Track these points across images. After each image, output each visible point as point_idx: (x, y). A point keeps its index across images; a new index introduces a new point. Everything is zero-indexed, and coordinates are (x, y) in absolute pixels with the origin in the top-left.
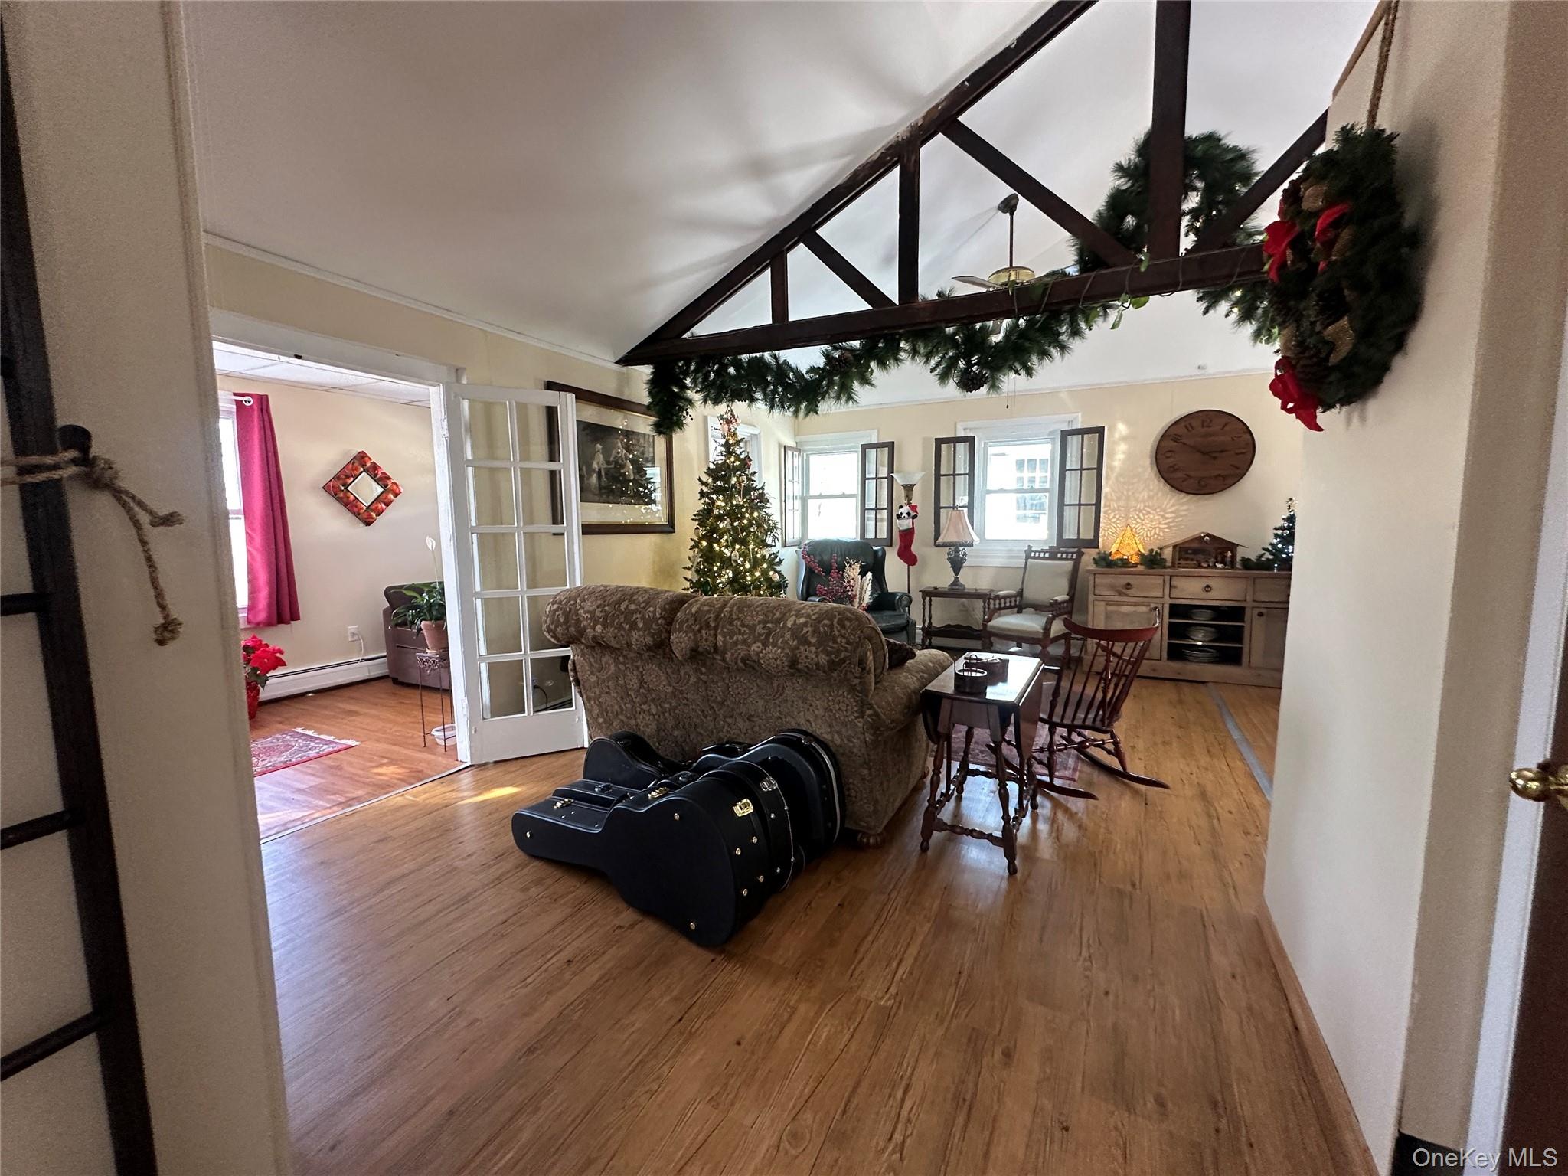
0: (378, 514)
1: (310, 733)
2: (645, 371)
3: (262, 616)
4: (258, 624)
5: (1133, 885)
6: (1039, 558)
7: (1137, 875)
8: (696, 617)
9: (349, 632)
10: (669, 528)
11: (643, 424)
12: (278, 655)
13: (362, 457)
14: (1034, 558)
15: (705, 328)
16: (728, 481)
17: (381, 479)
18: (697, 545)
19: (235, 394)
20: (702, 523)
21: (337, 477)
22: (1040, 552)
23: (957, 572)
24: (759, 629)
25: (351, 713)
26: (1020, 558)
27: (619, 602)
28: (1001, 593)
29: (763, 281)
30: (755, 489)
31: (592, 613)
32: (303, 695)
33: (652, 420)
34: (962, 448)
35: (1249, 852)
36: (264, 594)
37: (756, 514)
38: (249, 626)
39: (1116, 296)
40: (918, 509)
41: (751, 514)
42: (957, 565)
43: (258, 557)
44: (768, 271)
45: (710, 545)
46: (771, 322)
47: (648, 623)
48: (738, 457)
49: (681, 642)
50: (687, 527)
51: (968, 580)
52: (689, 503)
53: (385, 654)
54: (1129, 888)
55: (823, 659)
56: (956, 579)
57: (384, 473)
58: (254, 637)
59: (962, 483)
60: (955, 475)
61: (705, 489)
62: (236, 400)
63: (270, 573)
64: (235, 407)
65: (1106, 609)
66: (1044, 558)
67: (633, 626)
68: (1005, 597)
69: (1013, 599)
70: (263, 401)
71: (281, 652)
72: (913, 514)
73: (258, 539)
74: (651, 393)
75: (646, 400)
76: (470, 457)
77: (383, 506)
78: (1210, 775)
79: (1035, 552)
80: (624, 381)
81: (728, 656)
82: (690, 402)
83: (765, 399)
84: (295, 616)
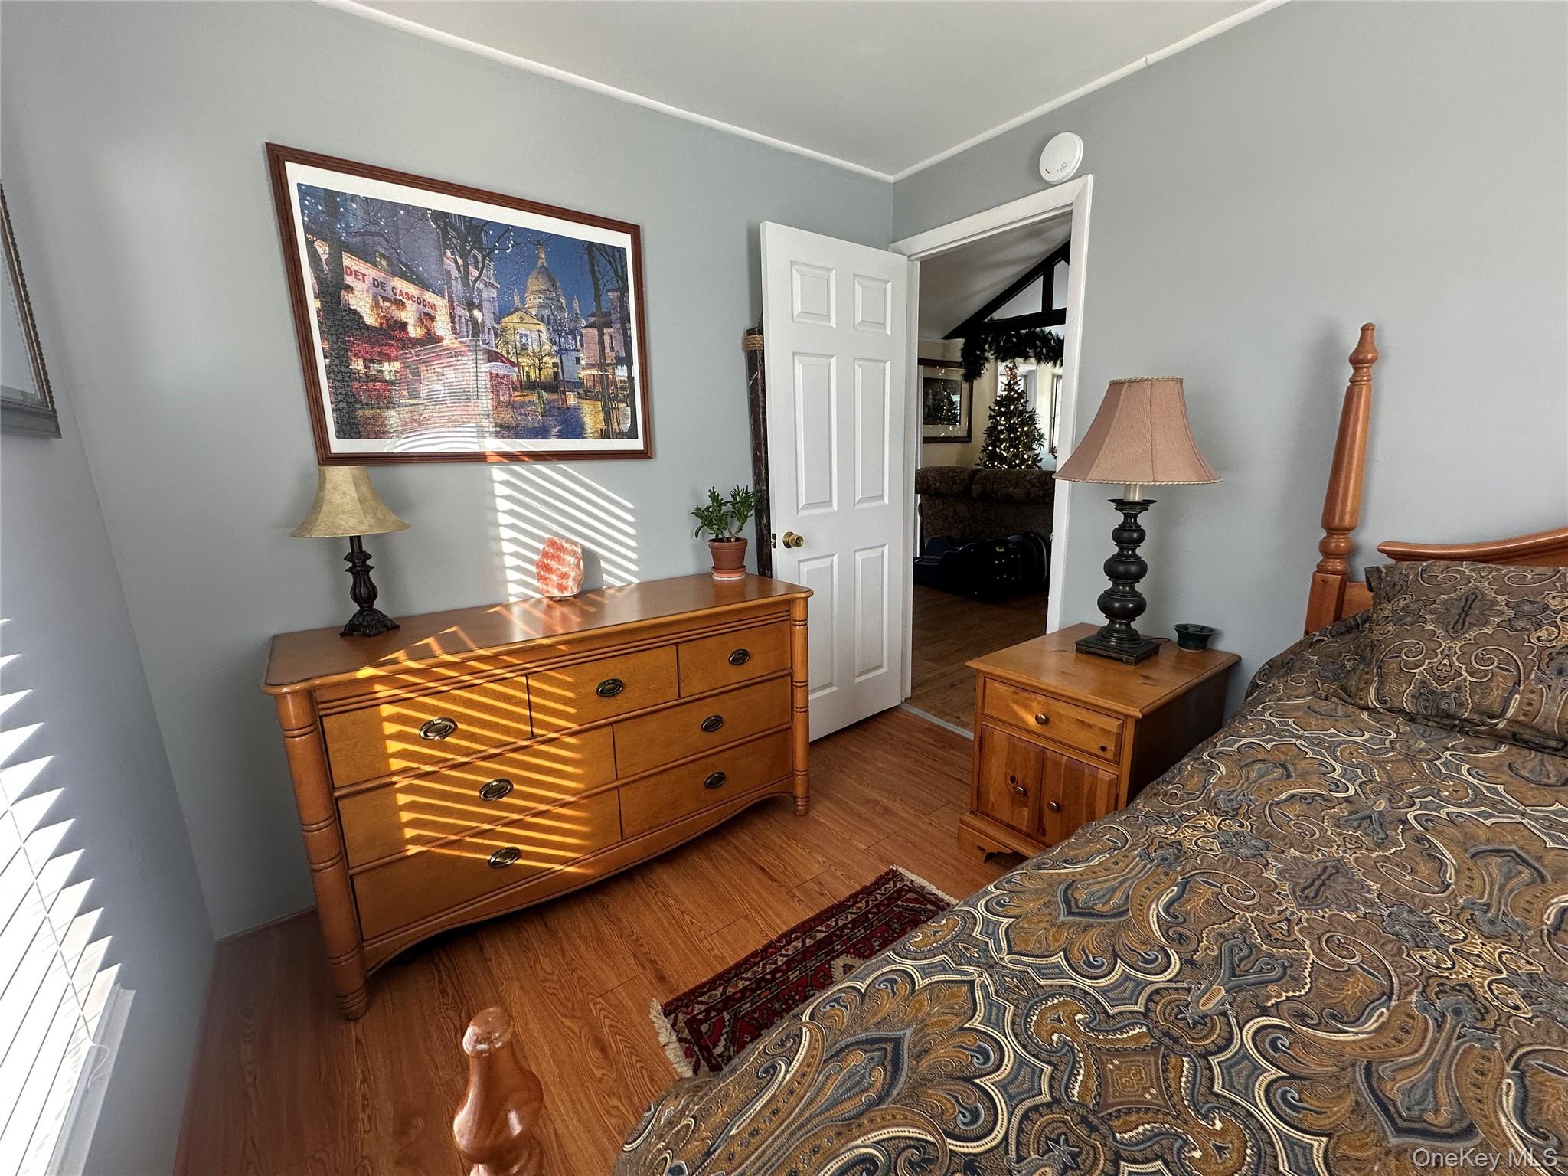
2: (960, 342)
8: (985, 477)
10: (967, 439)
11: (957, 375)
15: (999, 315)
16: (1008, 408)
18: (986, 449)
20: (989, 436)
24: (1014, 482)
27: (949, 472)
29: (1038, 284)
30: (1027, 412)
33: (962, 371)
44: (1042, 278)
46: (1041, 310)
47: (961, 480)
48: (1016, 392)
49: (976, 489)
50: (979, 437)
52: (982, 421)
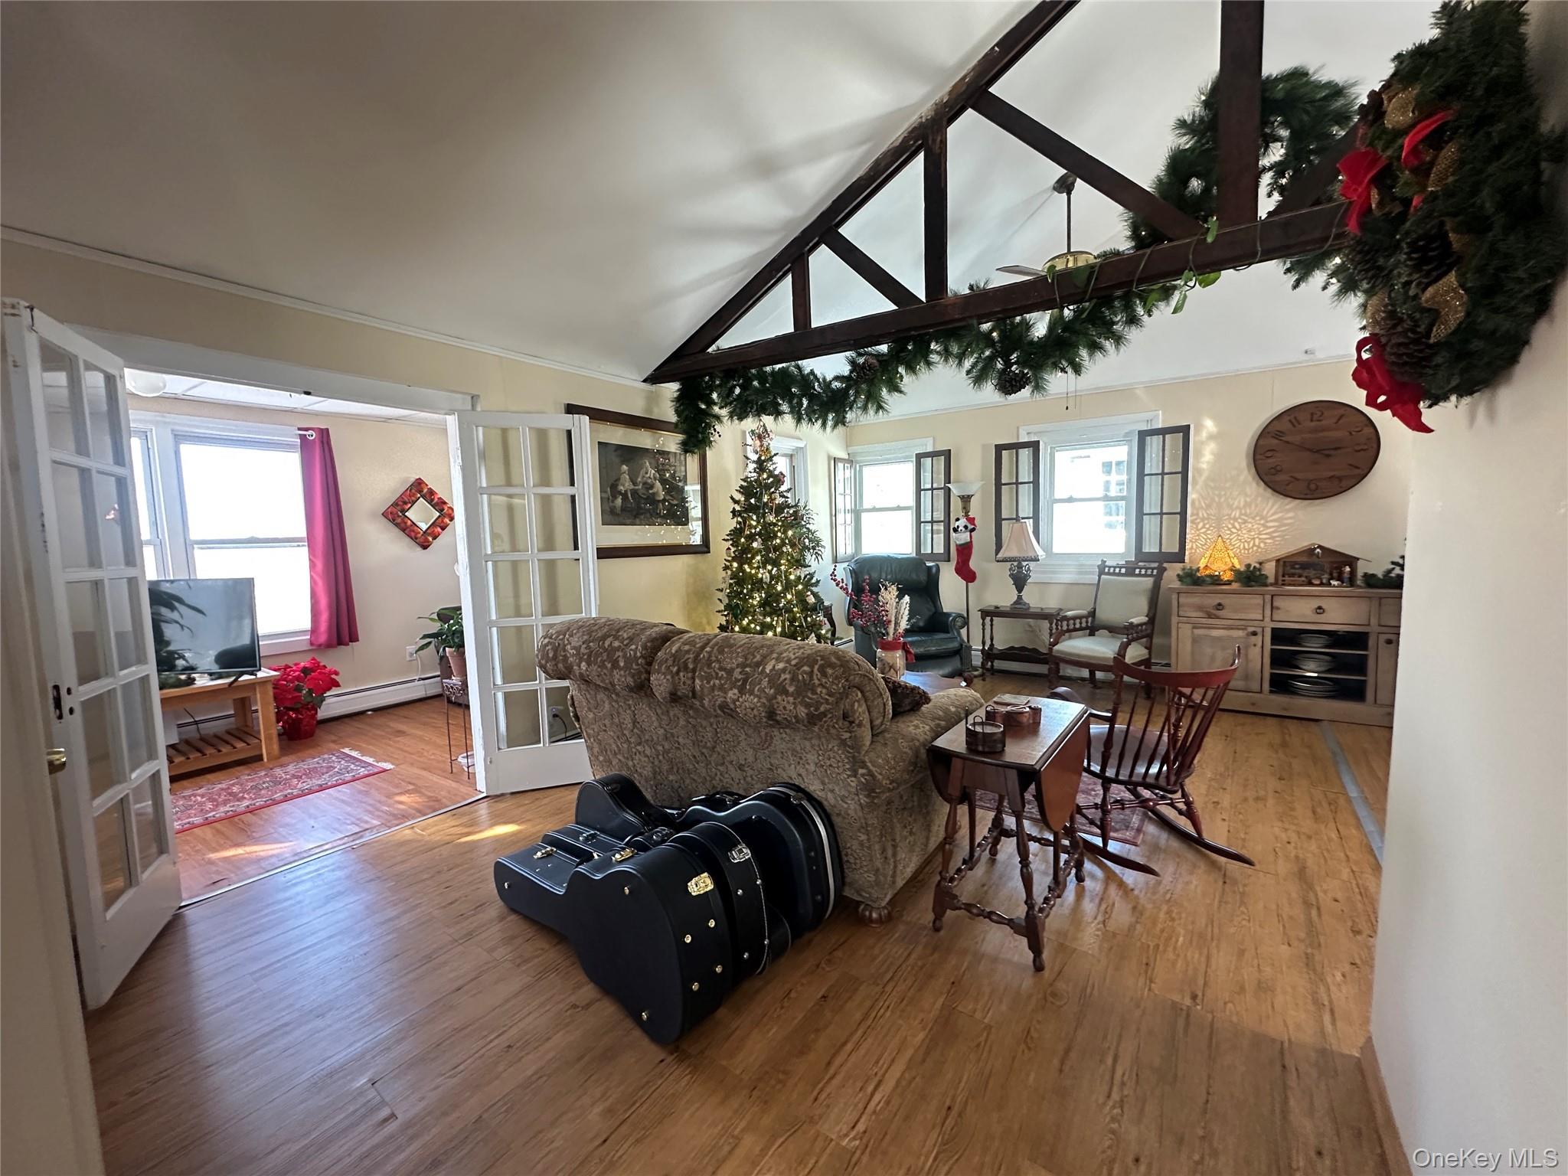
0: (434, 538)
1: (354, 754)
2: (672, 388)
3: (323, 638)
4: (320, 645)
5: (1194, 997)
6: (1114, 574)
7: (1201, 982)
8: (675, 657)
9: (408, 651)
10: (705, 548)
11: (671, 442)
12: (333, 676)
13: (419, 484)
14: (1109, 574)
15: (730, 340)
16: (759, 499)
17: (437, 504)
18: (726, 568)
19: (299, 429)
20: (735, 544)
21: (395, 504)
22: (1115, 567)
23: (1020, 589)
24: (737, 674)
25: (401, 733)
26: (1092, 573)
27: (604, 638)
28: (1069, 614)
29: (785, 288)
30: (789, 507)
31: (578, 649)
32: (362, 713)
33: (680, 437)
34: (1025, 454)
35: (1358, 961)
36: (325, 617)
37: (790, 533)
38: (311, 648)
39: (1178, 274)
40: (976, 522)
41: (785, 532)
42: (1020, 581)
43: (320, 582)
44: (789, 278)
45: (741, 568)
46: (792, 330)
47: (629, 661)
48: (771, 474)
49: (660, 683)
50: (721, 548)
51: (1032, 598)
52: (724, 522)
53: (439, 673)
54: (1188, 1002)
55: (802, 712)
56: (1020, 598)
57: (440, 498)
58: (313, 659)
59: (1025, 493)
60: (1017, 483)
61: (738, 508)
62: (300, 435)
63: (330, 597)
64: (299, 441)
65: (1193, 632)
66: (1119, 574)
67: (615, 665)
68: (1074, 618)
69: (1084, 620)
70: (324, 435)
71: (336, 673)
72: (970, 527)
73: (320, 565)
74: (676, 411)
75: (673, 418)
76: (484, 485)
77: (439, 530)
78: (1313, 846)
79: (1110, 567)
80: (652, 400)
81: (706, 702)
82: (718, 418)
83: (791, 412)
84: (353, 638)
